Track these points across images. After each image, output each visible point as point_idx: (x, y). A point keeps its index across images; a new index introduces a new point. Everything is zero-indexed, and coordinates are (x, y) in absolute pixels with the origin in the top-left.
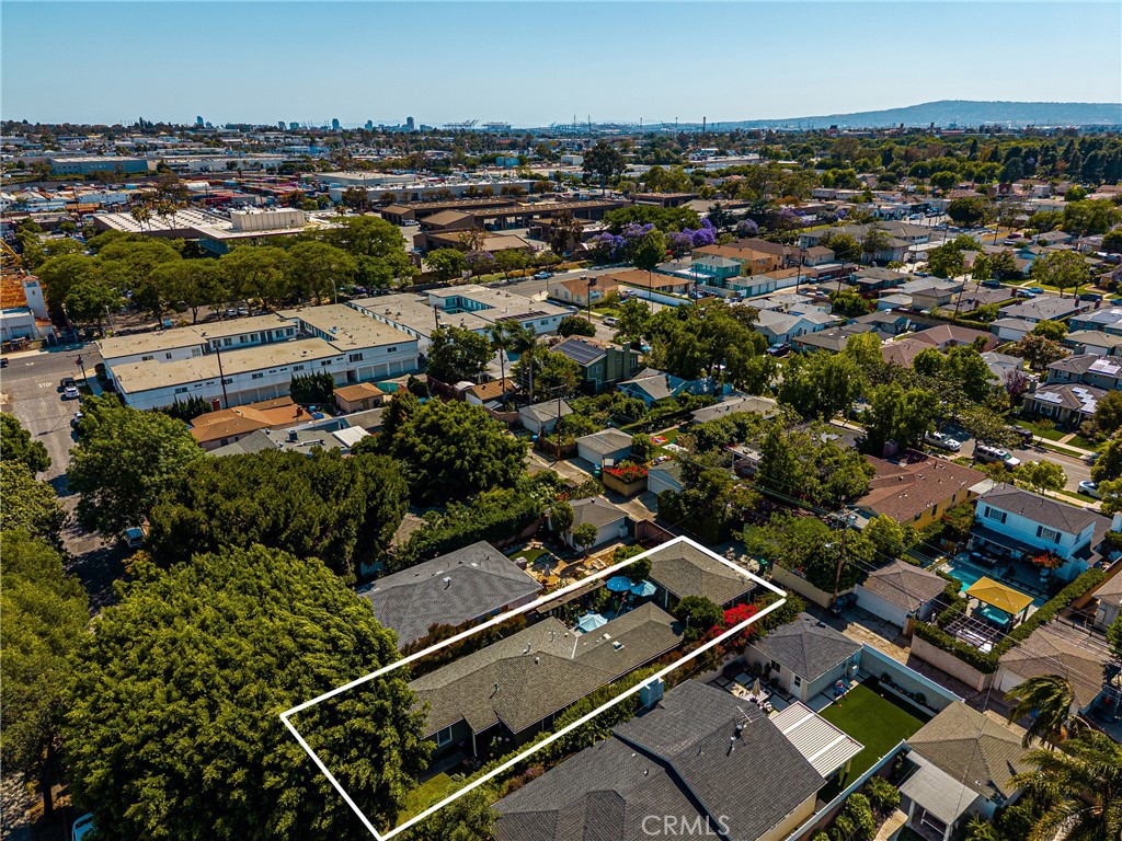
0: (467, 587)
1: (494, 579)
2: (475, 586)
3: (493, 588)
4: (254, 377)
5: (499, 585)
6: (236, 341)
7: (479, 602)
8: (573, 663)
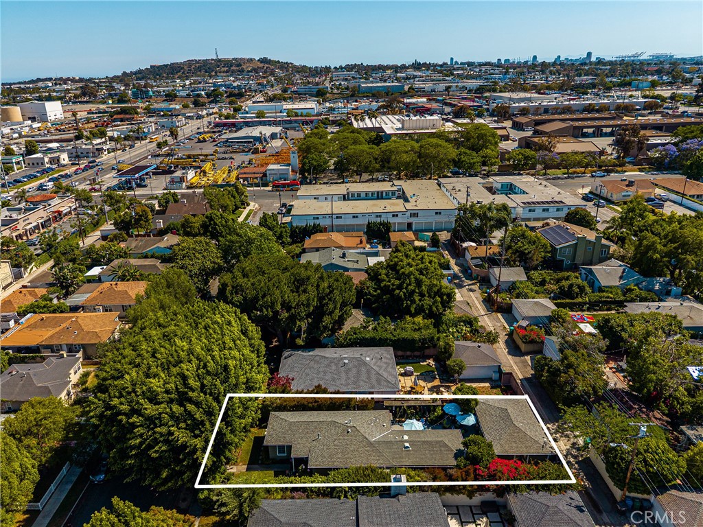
0: (354, 370)
1: (373, 372)
2: (359, 372)
3: (369, 378)
4: (354, 217)
5: (373, 377)
6: (363, 195)
7: (355, 383)
8: (370, 444)
